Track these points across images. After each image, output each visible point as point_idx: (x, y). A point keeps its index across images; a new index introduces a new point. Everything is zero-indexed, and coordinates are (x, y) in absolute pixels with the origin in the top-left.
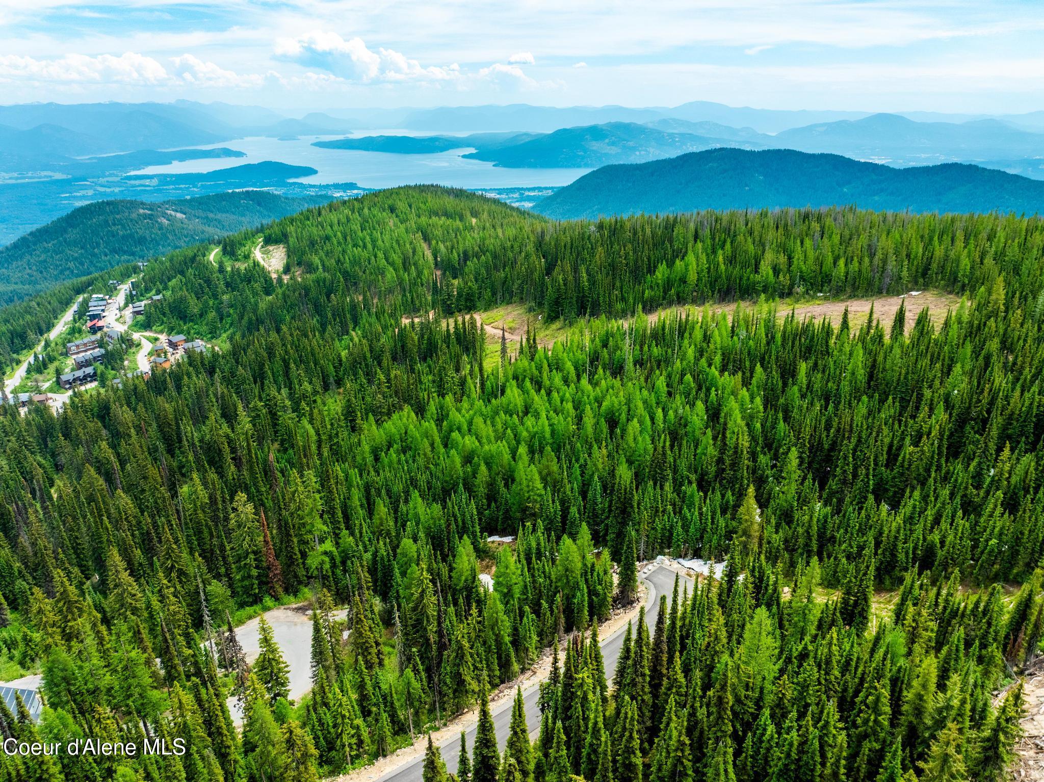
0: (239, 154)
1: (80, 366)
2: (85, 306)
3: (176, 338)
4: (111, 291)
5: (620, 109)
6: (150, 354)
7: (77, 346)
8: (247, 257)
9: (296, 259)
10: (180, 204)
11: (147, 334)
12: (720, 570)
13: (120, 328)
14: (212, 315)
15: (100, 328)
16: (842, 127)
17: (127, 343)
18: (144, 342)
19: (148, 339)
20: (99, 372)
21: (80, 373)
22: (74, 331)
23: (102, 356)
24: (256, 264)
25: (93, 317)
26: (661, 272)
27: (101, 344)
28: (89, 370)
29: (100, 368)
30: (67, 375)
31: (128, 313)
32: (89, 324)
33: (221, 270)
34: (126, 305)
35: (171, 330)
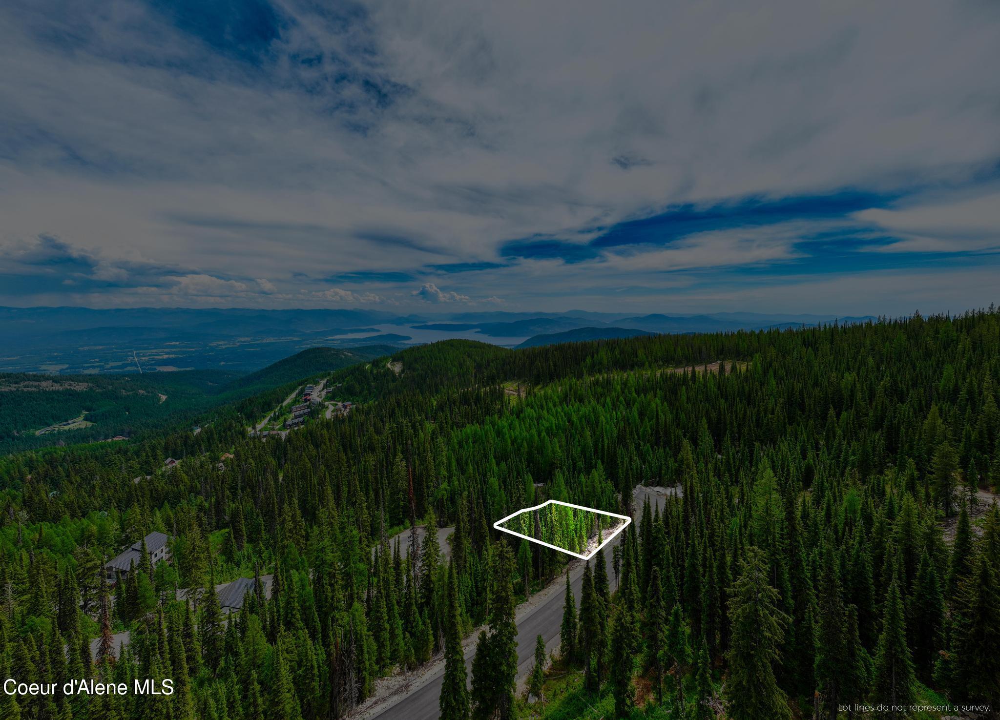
0: (378, 331)
1: (296, 417)
2: (302, 390)
3: (346, 404)
4: (316, 383)
5: (541, 313)
6: (333, 411)
7: (297, 408)
8: (384, 367)
9: (407, 367)
10: (350, 350)
11: (332, 402)
12: (679, 492)
13: (319, 400)
14: (366, 392)
15: (309, 400)
16: (638, 319)
17: (322, 406)
18: (330, 406)
19: (332, 404)
20: (306, 420)
21: (296, 421)
22: (295, 401)
23: (309, 412)
24: (388, 369)
25: (306, 395)
26: (589, 360)
27: (308, 407)
28: (301, 419)
29: (306, 418)
30: (289, 422)
31: (324, 393)
32: (304, 398)
33: (371, 372)
34: (323, 389)
35: (344, 400)
